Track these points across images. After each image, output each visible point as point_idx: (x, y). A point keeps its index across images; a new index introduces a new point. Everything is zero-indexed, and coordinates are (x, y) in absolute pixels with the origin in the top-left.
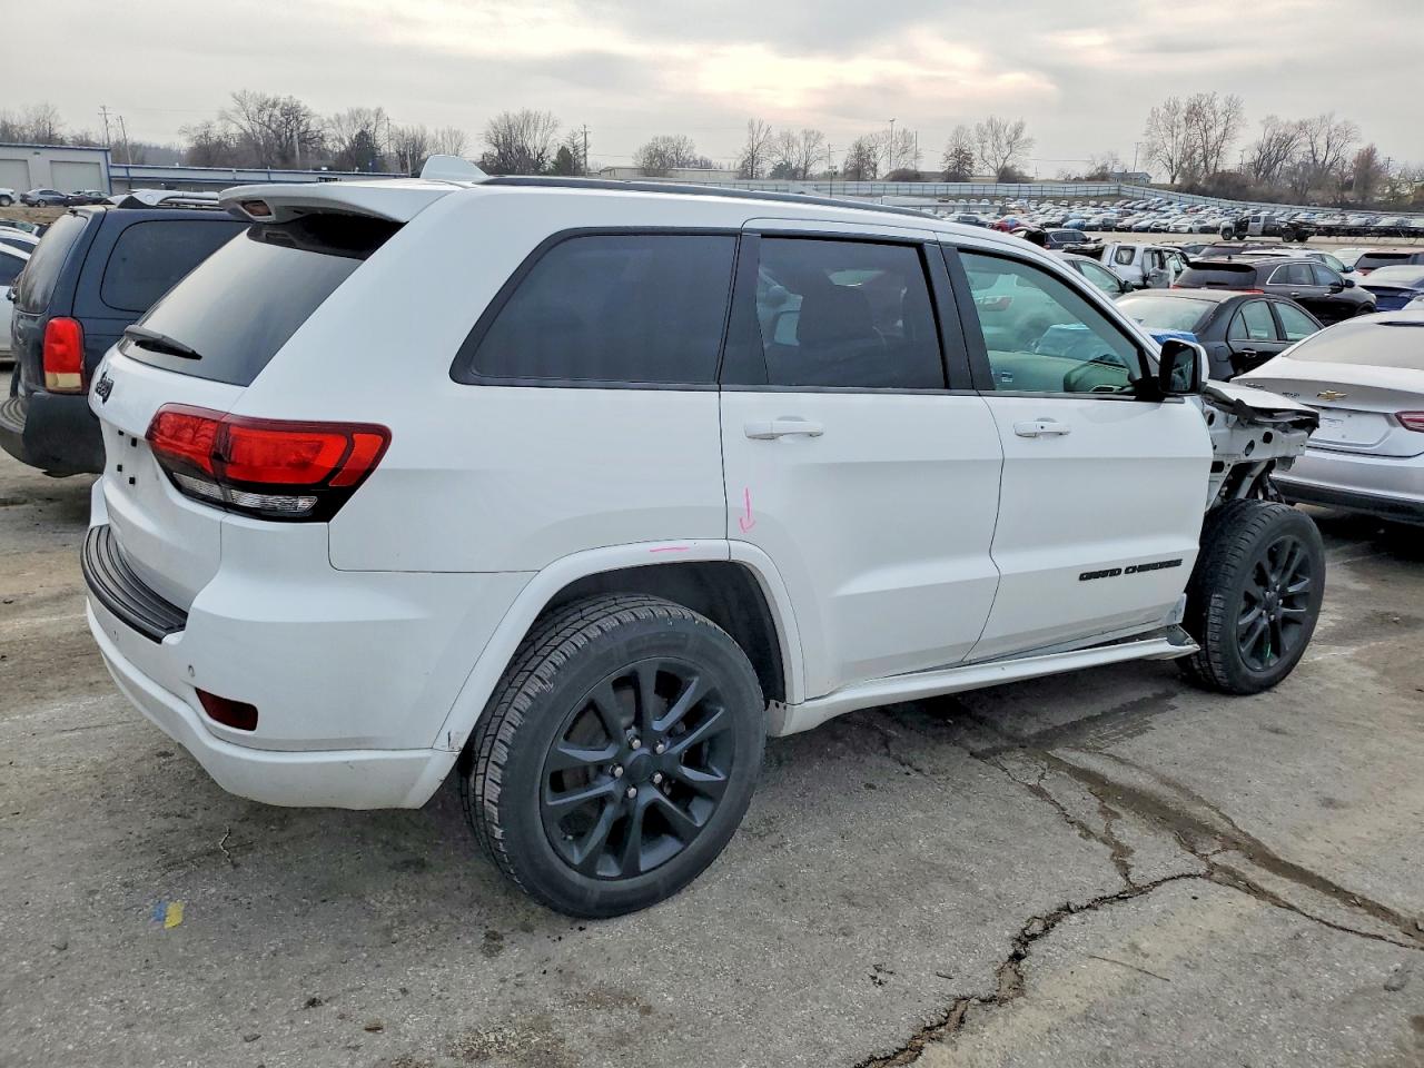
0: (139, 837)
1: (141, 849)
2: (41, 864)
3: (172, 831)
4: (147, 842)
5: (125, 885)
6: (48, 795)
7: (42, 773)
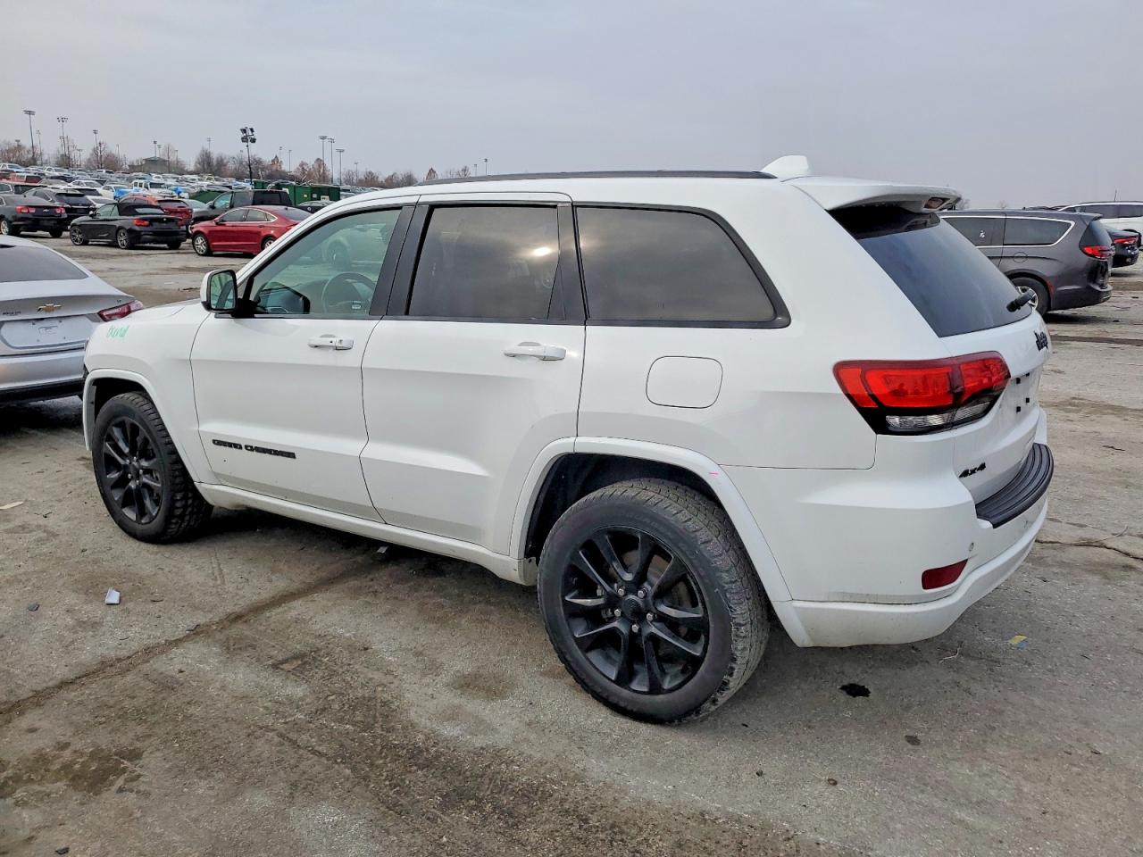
0: (997, 686)
1: (1002, 679)
2: (1071, 703)
3: (974, 679)
4: (995, 681)
5: (1030, 664)
6: (1032, 756)
7: (1023, 782)
